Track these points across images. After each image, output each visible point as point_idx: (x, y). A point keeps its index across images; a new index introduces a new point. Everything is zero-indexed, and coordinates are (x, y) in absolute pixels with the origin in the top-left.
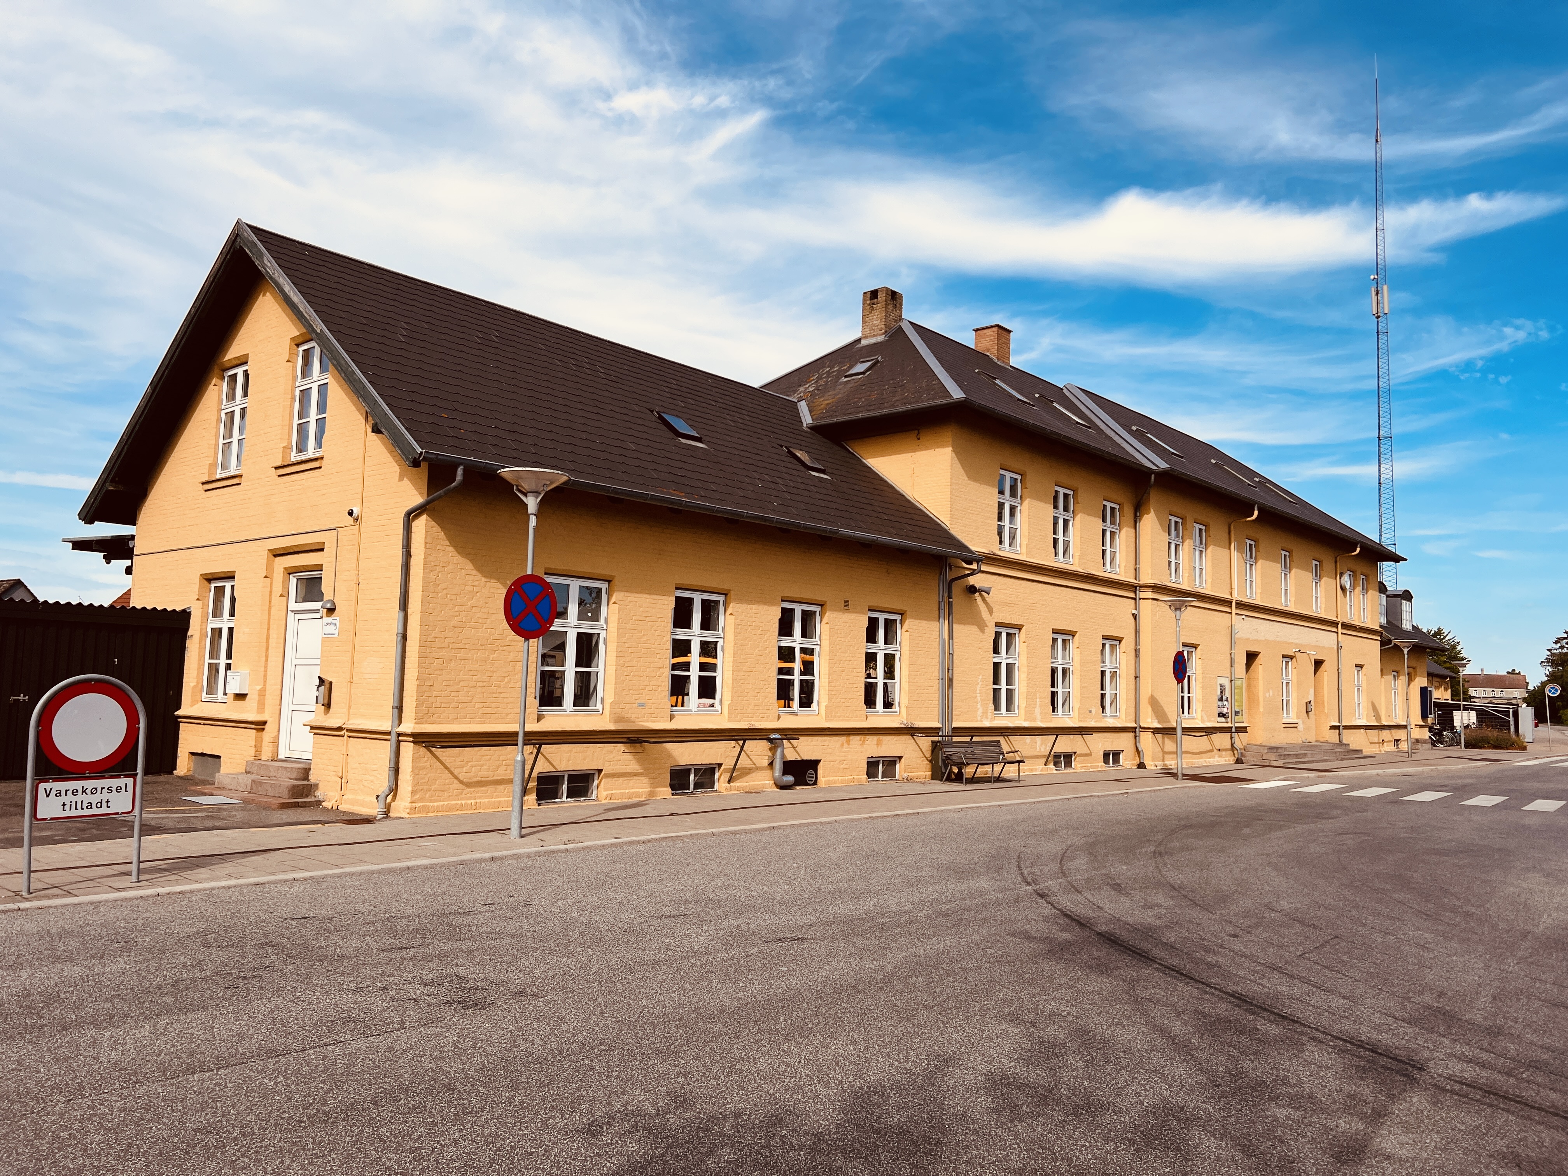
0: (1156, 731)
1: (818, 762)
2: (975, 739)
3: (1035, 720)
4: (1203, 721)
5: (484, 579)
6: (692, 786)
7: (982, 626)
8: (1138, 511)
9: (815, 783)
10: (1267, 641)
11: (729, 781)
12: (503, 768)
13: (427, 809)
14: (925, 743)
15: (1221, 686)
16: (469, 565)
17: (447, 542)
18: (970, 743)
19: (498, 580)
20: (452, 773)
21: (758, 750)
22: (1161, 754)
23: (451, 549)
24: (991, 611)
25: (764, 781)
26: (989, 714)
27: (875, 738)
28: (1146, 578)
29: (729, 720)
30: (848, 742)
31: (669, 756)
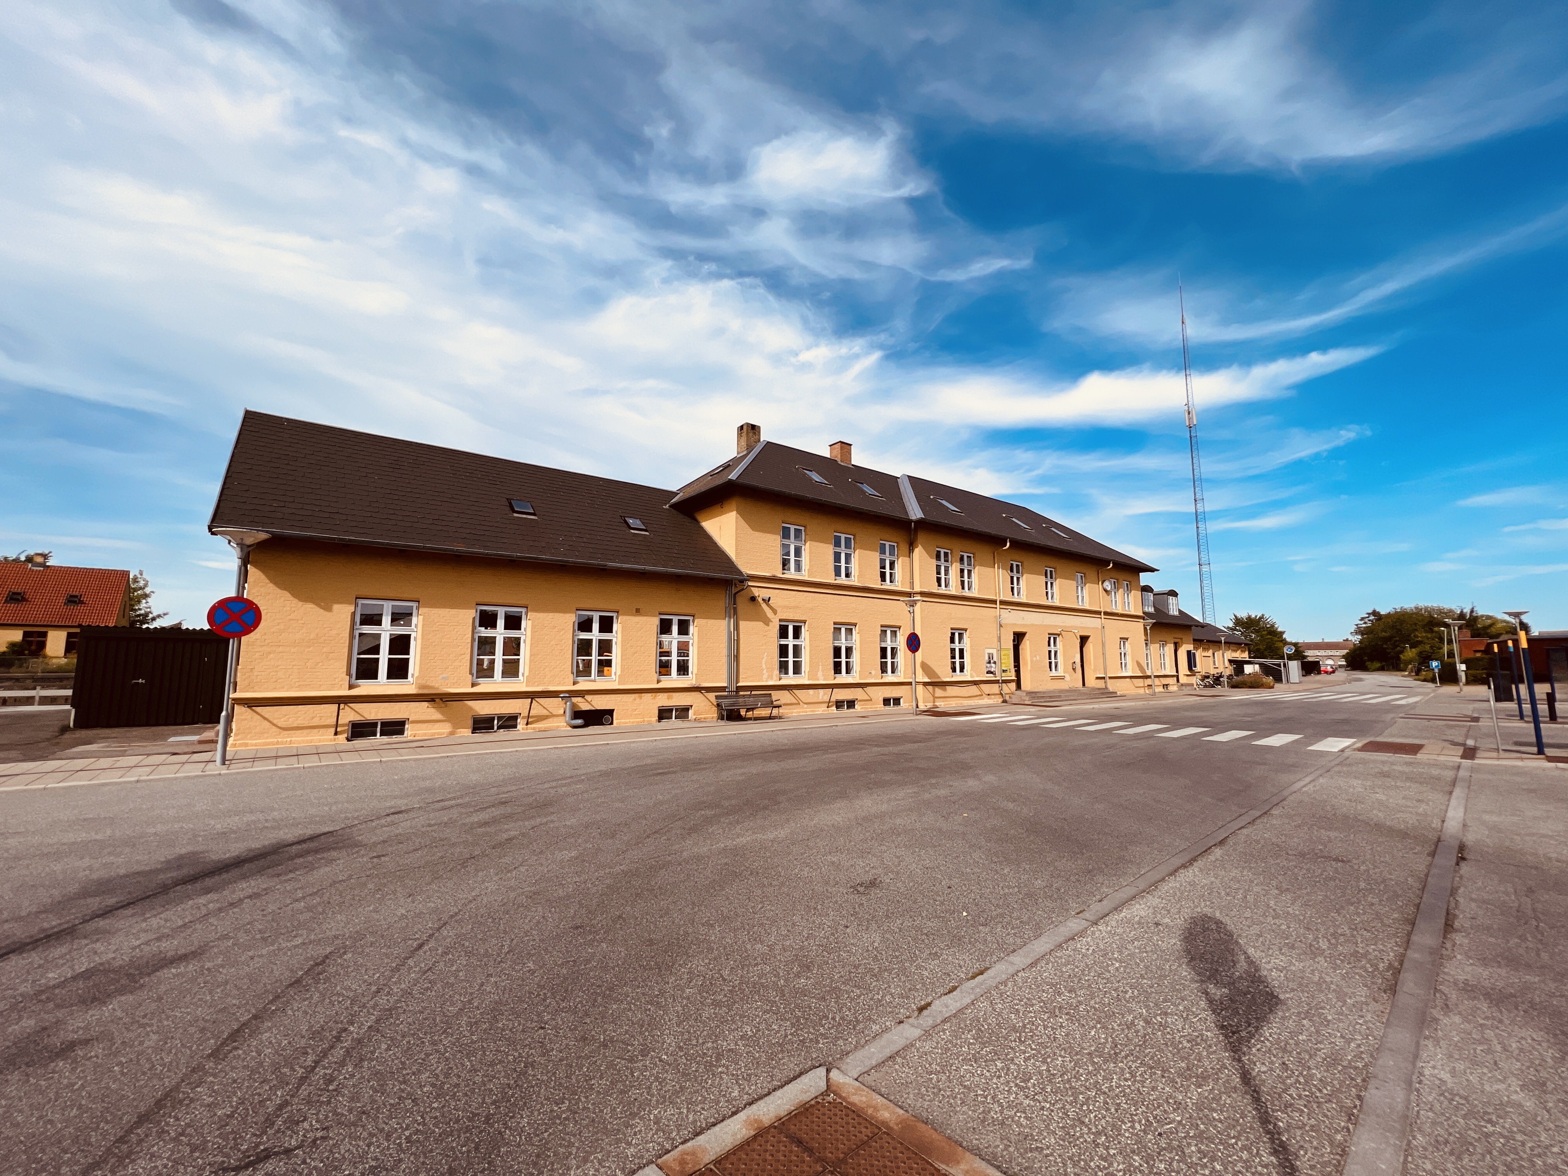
0: (925, 684)
1: (613, 710)
2: (753, 693)
3: (818, 679)
4: (972, 677)
5: (301, 603)
6: (496, 728)
7: (767, 622)
8: (911, 546)
9: (612, 723)
10: (1033, 625)
11: (527, 724)
12: (318, 719)
13: (246, 745)
14: (712, 696)
15: (989, 654)
16: (287, 594)
17: (267, 581)
18: (750, 696)
19: (314, 603)
20: (270, 722)
21: (556, 706)
22: (932, 698)
23: (271, 585)
24: (775, 612)
25: (561, 724)
26: (774, 677)
27: (666, 695)
28: (917, 589)
29: (527, 686)
30: (641, 698)
31: (471, 708)
